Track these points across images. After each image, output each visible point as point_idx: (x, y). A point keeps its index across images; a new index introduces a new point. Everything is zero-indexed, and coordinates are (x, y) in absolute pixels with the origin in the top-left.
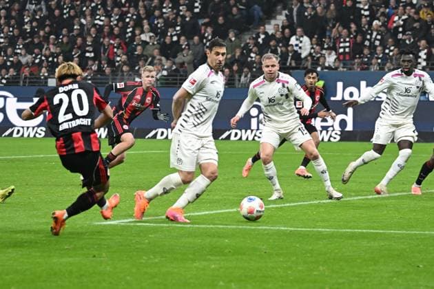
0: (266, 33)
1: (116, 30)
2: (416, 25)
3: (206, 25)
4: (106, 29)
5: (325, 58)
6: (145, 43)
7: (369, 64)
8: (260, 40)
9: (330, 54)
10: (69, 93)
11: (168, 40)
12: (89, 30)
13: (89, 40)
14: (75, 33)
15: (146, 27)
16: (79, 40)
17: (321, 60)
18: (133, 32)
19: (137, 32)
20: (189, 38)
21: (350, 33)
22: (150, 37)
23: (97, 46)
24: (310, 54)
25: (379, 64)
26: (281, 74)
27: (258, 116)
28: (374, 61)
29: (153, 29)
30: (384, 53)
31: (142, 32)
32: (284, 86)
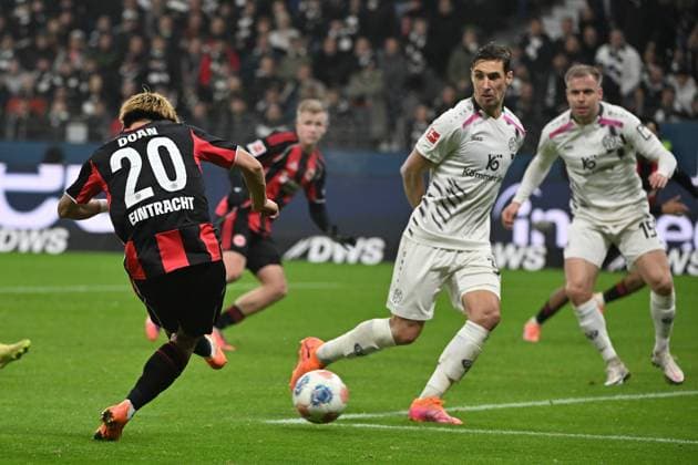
0: (544, 37)
1: (217, 25)
3: (412, 15)
4: (195, 21)
5: (673, 91)
6: (279, 54)
8: (532, 51)
9: (683, 84)
10: (141, 146)
11: (329, 47)
12: (156, 22)
14: (126, 27)
15: (281, 15)
16: (136, 44)
17: (666, 96)
18: (253, 28)
19: (263, 27)
20: (377, 44)
22: (292, 40)
23: (174, 56)
24: (642, 85)
26: (608, 107)
27: (529, 217)
29: (298, 21)
31: (274, 27)
32: (613, 132)
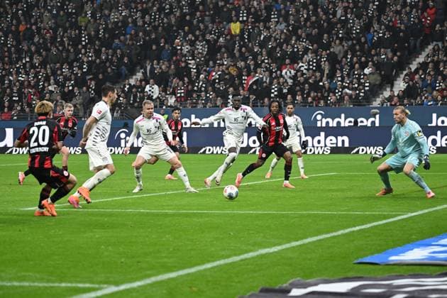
0: (130, 84)
1: (32, 83)
2: (227, 77)
3: (91, 79)
4: (26, 83)
5: (168, 100)
6: (51, 92)
7: (197, 103)
8: (126, 89)
9: (171, 97)
11: (66, 90)
12: (15, 84)
13: (15, 89)
14: (6, 86)
15: (52, 81)
16: (8, 91)
17: (165, 101)
18: (43, 85)
19: (46, 85)
20: (80, 88)
21: (184, 84)
22: (55, 88)
23: (20, 94)
24: (158, 97)
25: (203, 104)
26: (155, 114)
27: (125, 138)
28: (200, 101)
29: (57, 82)
30: (206, 96)
31: (49, 85)
32: (157, 121)
